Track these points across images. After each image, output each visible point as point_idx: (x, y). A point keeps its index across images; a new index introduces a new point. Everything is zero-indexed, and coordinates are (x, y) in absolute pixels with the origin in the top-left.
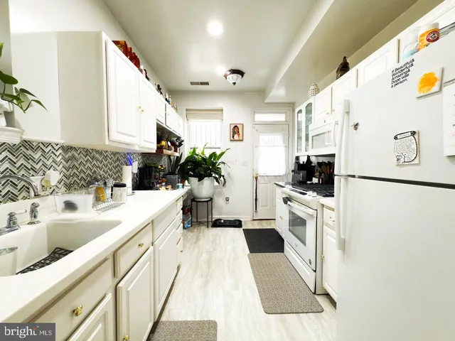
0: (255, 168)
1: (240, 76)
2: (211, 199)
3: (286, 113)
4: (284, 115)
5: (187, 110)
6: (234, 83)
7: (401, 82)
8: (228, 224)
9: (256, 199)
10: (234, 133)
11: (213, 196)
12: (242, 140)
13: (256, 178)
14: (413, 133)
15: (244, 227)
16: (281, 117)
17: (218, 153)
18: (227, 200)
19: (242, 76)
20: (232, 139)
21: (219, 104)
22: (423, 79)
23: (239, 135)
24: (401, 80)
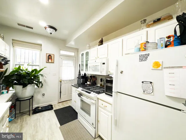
0: (60, 77)
1: (54, 31)
2: (33, 97)
3: (75, 52)
4: (74, 53)
5: (13, 40)
6: (51, 33)
7: (144, 61)
8: (44, 109)
9: (60, 92)
10: (49, 59)
11: (34, 94)
12: (53, 63)
13: (61, 82)
14: (151, 83)
15: (54, 109)
16: (73, 54)
17: (38, 70)
18: (43, 95)
19: (56, 31)
20: (47, 61)
21: (39, 41)
22: (155, 63)
23: (51, 60)
24: (144, 60)
